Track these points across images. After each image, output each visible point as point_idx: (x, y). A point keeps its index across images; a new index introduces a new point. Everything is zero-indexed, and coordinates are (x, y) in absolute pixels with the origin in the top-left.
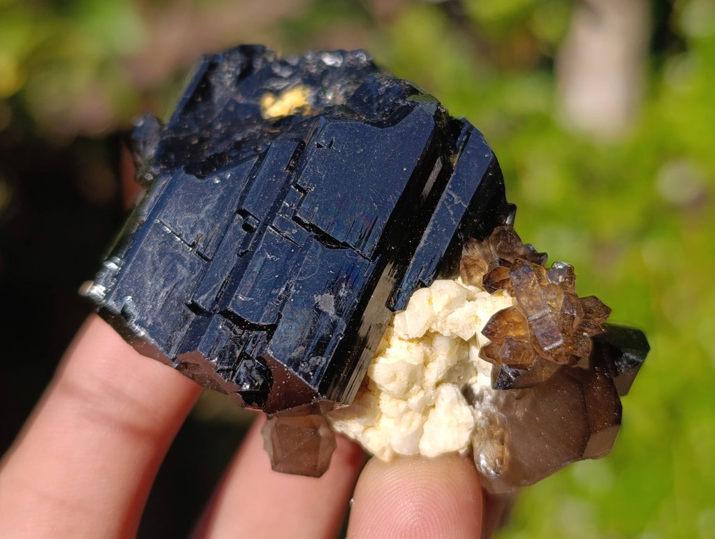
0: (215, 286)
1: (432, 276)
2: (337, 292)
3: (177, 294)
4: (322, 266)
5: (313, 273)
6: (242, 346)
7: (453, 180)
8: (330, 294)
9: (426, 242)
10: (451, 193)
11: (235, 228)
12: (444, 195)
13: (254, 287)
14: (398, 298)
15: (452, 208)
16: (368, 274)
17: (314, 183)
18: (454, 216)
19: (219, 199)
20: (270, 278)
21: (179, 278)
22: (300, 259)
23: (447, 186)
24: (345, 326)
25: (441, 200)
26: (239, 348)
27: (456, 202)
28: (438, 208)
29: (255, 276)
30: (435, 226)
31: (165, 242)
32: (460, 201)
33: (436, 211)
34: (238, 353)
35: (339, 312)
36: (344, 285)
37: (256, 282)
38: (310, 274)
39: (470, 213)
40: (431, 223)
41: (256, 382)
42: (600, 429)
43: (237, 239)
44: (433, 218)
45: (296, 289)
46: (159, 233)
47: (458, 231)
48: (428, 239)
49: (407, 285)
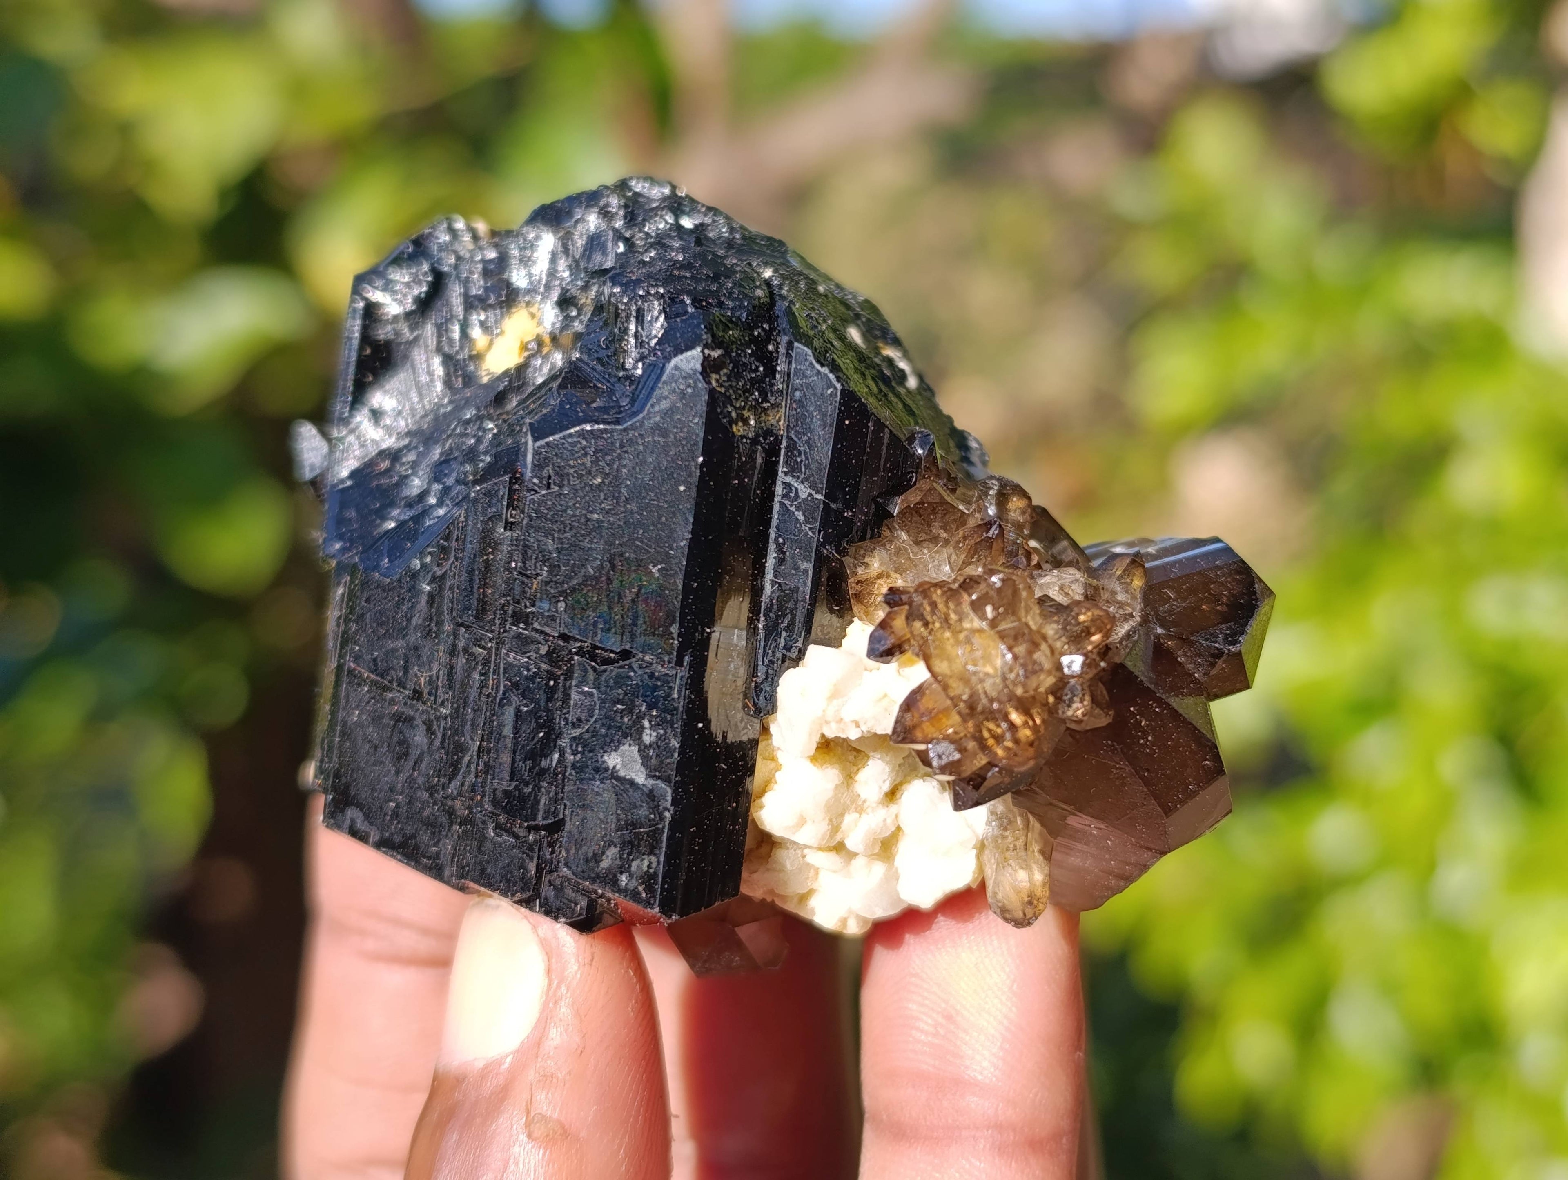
0: (467, 758)
1: (801, 640)
2: (640, 738)
3: (420, 780)
4: (603, 701)
5: (592, 717)
6: (536, 855)
7: (786, 454)
8: (630, 745)
9: (773, 583)
10: (788, 479)
11: (465, 650)
12: (779, 489)
13: (513, 762)
14: (758, 696)
15: (798, 508)
16: (679, 692)
17: (544, 562)
18: (807, 521)
19: (428, 602)
20: (533, 738)
21: (415, 753)
22: (567, 697)
23: (780, 469)
24: (669, 791)
25: (777, 499)
26: (531, 858)
27: (803, 495)
28: (775, 516)
29: (509, 742)
30: (780, 549)
31: (374, 698)
32: (809, 491)
33: (775, 521)
34: (532, 868)
35: (653, 772)
36: (646, 723)
37: (514, 752)
38: (588, 721)
39: (833, 506)
40: (772, 547)
41: (576, 905)
42: (1183, 802)
43: (475, 668)
44: (772, 535)
45: (575, 753)
46: (359, 685)
47: (821, 545)
48: (775, 576)
49: (765, 669)
